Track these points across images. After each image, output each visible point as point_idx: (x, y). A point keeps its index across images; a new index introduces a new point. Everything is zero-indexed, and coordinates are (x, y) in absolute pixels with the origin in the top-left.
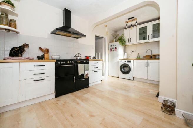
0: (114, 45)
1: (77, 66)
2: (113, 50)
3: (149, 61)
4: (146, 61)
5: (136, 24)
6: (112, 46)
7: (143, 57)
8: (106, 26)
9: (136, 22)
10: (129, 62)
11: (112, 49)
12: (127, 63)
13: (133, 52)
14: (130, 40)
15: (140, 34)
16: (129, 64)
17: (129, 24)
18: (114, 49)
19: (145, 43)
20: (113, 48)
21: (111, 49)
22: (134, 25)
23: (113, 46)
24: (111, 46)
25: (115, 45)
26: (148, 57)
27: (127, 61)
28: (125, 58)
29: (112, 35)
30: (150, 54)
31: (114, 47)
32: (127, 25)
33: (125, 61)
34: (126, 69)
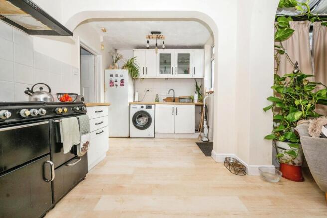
0: (119, 76)
1: (58, 123)
2: (116, 85)
3: (177, 106)
4: (173, 106)
5: (164, 47)
6: (114, 76)
7: (163, 100)
8: (104, 31)
9: (163, 43)
10: (149, 107)
11: (115, 83)
12: (144, 109)
13: (148, 91)
14: (145, 70)
15: (160, 64)
16: (148, 111)
17: (152, 42)
18: (119, 83)
19: (166, 79)
20: (116, 81)
21: (111, 83)
22: (160, 47)
23: (117, 76)
24: (111, 76)
25: (121, 76)
26: (170, 101)
27: (144, 106)
28: (135, 100)
29: (109, 53)
30: (173, 97)
31: (119, 79)
32: (148, 42)
33: (142, 107)
34: (142, 121)
